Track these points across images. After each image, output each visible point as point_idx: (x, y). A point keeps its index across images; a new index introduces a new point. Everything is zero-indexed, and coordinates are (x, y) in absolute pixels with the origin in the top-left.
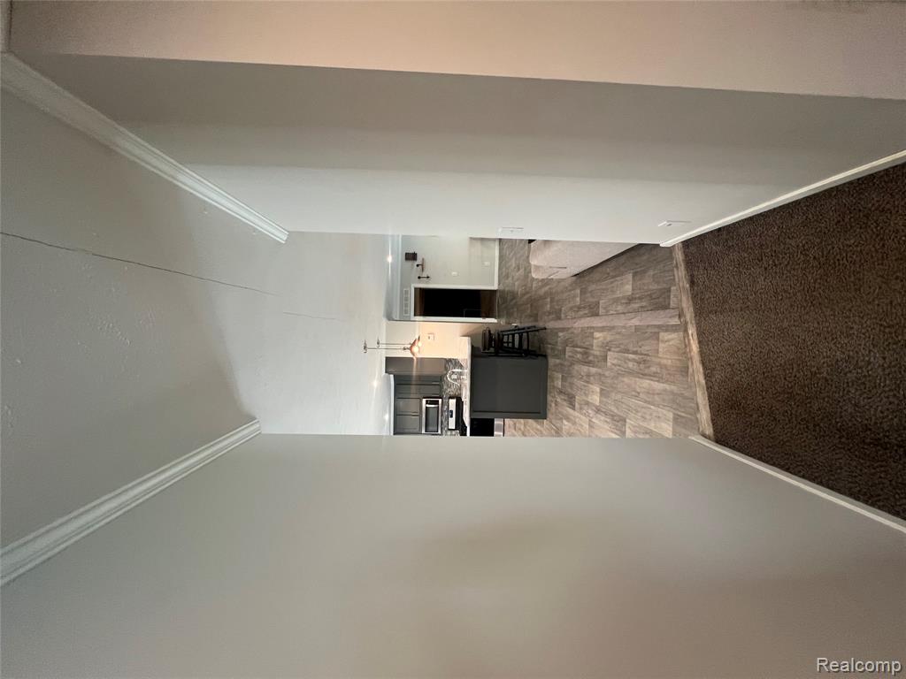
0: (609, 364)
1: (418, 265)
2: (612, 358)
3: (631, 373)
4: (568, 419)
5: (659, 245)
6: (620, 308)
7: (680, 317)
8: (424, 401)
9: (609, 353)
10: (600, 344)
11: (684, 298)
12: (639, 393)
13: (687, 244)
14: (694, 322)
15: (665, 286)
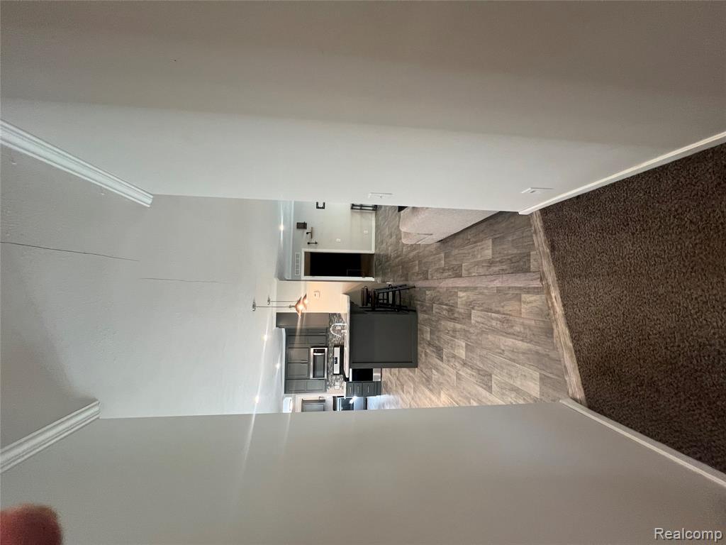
0: (473, 322)
1: (307, 233)
2: (476, 316)
3: (494, 331)
4: (437, 370)
5: (516, 213)
6: (481, 271)
7: (541, 280)
8: (312, 350)
9: (473, 311)
10: (464, 302)
11: (545, 263)
12: (503, 351)
13: (545, 211)
14: (556, 285)
15: (524, 251)
